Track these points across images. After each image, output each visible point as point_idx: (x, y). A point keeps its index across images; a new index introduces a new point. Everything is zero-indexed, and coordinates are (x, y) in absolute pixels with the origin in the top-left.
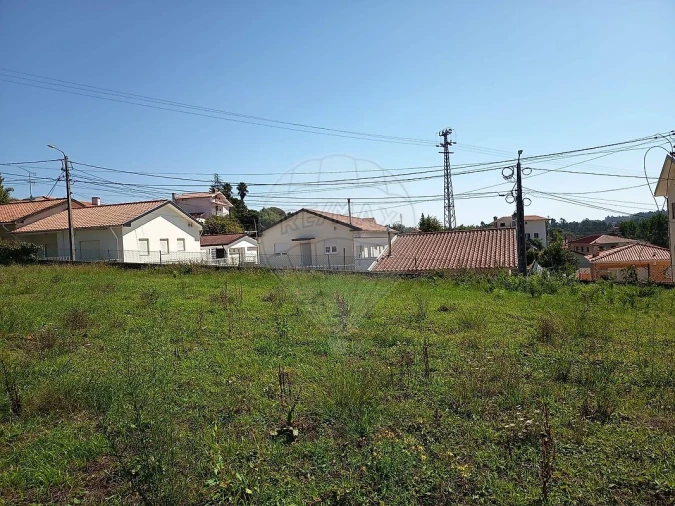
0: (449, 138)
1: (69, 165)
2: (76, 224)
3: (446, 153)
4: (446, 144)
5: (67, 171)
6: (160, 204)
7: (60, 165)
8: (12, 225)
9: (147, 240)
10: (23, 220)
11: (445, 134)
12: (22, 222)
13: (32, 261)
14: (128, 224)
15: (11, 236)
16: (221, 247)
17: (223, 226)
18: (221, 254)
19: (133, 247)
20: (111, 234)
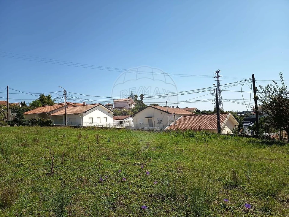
0: (219, 74)
1: (66, 92)
2: (68, 113)
3: (218, 80)
4: (218, 77)
5: (65, 95)
6: (97, 105)
7: (63, 93)
8: (49, 113)
9: (92, 118)
10: (53, 111)
11: (217, 72)
12: (53, 112)
13: (50, 125)
14: (85, 113)
15: (48, 117)
16: (121, 120)
17: (127, 112)
18: (121, 123)
19: (87, 121)
20: (79, 116)
